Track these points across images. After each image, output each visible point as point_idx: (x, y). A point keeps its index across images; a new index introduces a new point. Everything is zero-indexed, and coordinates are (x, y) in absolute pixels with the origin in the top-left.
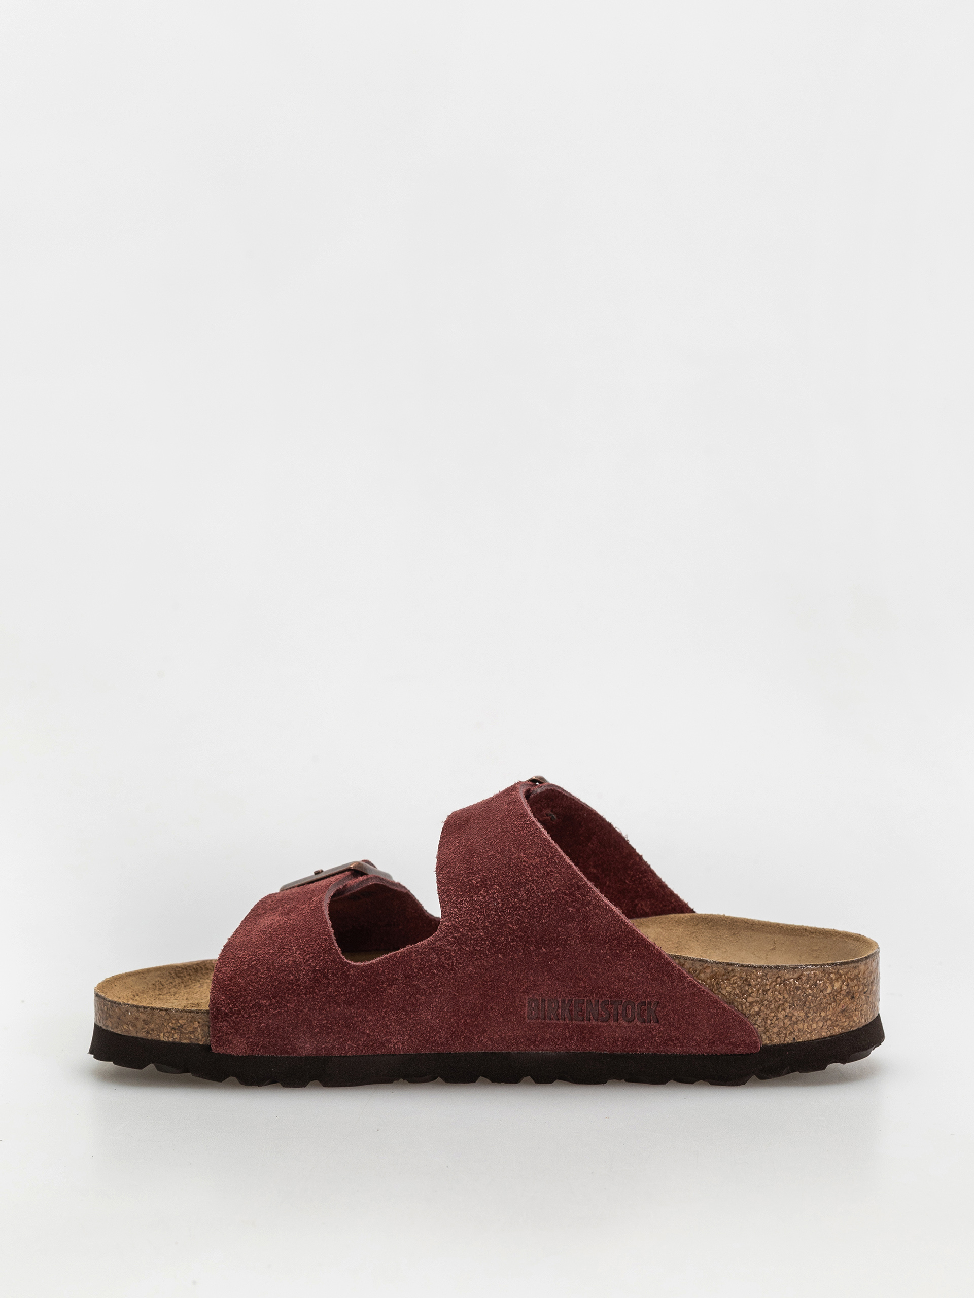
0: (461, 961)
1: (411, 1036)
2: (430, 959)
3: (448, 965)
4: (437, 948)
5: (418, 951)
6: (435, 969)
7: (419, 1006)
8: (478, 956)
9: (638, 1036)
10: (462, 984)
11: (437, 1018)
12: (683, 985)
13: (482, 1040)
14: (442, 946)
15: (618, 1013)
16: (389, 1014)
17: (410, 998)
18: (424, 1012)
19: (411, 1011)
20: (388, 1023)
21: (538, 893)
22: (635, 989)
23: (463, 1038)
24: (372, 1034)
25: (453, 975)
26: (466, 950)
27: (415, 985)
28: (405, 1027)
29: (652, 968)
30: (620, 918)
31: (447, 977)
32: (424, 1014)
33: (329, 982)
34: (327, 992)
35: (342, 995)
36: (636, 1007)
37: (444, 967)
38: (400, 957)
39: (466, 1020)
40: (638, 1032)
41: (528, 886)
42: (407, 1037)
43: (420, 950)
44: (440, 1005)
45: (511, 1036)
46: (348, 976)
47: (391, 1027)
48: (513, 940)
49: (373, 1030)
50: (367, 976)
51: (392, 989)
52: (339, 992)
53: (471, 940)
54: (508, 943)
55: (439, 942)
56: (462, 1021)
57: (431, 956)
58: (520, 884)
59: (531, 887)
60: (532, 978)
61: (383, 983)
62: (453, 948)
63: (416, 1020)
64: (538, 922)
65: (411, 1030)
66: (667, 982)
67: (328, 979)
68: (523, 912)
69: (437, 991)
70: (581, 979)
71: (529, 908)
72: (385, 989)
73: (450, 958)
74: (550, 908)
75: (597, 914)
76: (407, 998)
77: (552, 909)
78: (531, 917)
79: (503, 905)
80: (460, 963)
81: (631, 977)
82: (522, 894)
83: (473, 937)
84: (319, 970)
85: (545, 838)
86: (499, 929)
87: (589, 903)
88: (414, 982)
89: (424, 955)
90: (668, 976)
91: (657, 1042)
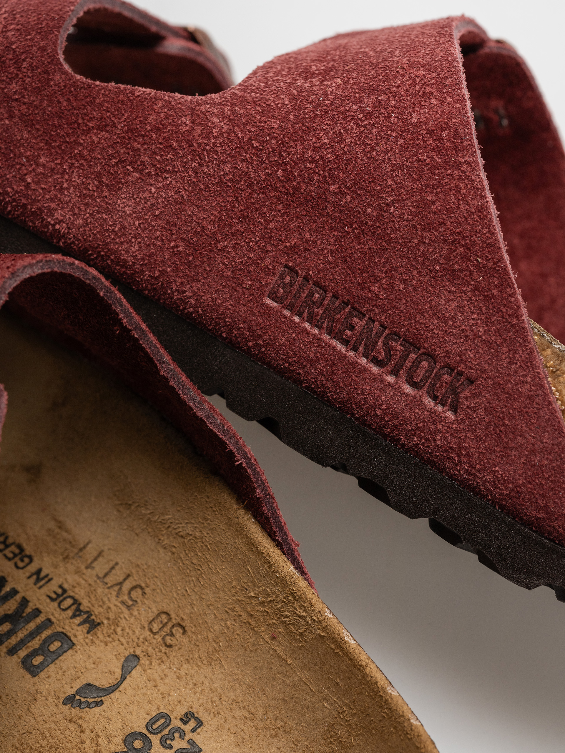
0: (219, 149)
1: (87, 224)
2: (180, 122)
3: (199, 144)
4: (199, 113)
5: (170, 102)
6: (177, 142)
7: (123, 184)
8: (248, 156)
9: (413, 417)
10: (202, 187)
11: (138, 218)
12: (525, 376)
13: (185, 292)
14: (208, 114)
15: (403, 365)
16: (73, 171)
17: (117, 163)
18: (125, 198)
19: (107, 186)
20: (65, 185)
21: (393, 112)
22: (450, 341)
23: (159, 271)
24: (33, 186)
25: (197, 165)
26: (237, 136)
27: (134, 150)
28: (86, 205)
29: (493, 323)
30: (489, 217)
31: (186, 163)
32: (124, 200)
33: (17, 75)
34: (6, 88)
35: (25, 104)
36: (435, 371)
37: (191, 145)
38: (139, 96)
39: (177, 246)
40: (417, 411)
41: (383, 97)
42: (81, 221)
43: (173, 103)
44: (154, 201)
45: (229, 309)
46: (49, 80)
47: (66, 193)
48: (313, 160)
49: (38, 183)
50: (76, 97)
51: (99, 136)
52: (23, 97)
53: (253, 126)
54: (304, 160)
55: (208, 106)
56: (172, 244)
57: (183, 119)
58: (374, 90)
59: (387, 99)
60: (307, 235)
61: (91, 119)
62: (222, 124)
63: (107, 203)
64: (366, 153)
65: (91, 215)
66: (504, 356)
67: (19, 69)
68: (352, 128)
69: (161, 176)
70: (378, 280)
71: (365, 126)
72: (90, 130)
73: (207, 138)
74: (396, 142)
75: (458, 190)
76: (114, 161)
77: (397, 145)
78: (360, 139)
79: (332, 104)
80: (216, 152)
81: (454, 318)
82: (369, 102)
83: (258, 124)
84: (14, 51)
85: (453, 53)
86: (304, 132)
87: (458, 166)
88: (136, 143)
89: (175, 112)
90: (510, 350)
91: (435, 442)
